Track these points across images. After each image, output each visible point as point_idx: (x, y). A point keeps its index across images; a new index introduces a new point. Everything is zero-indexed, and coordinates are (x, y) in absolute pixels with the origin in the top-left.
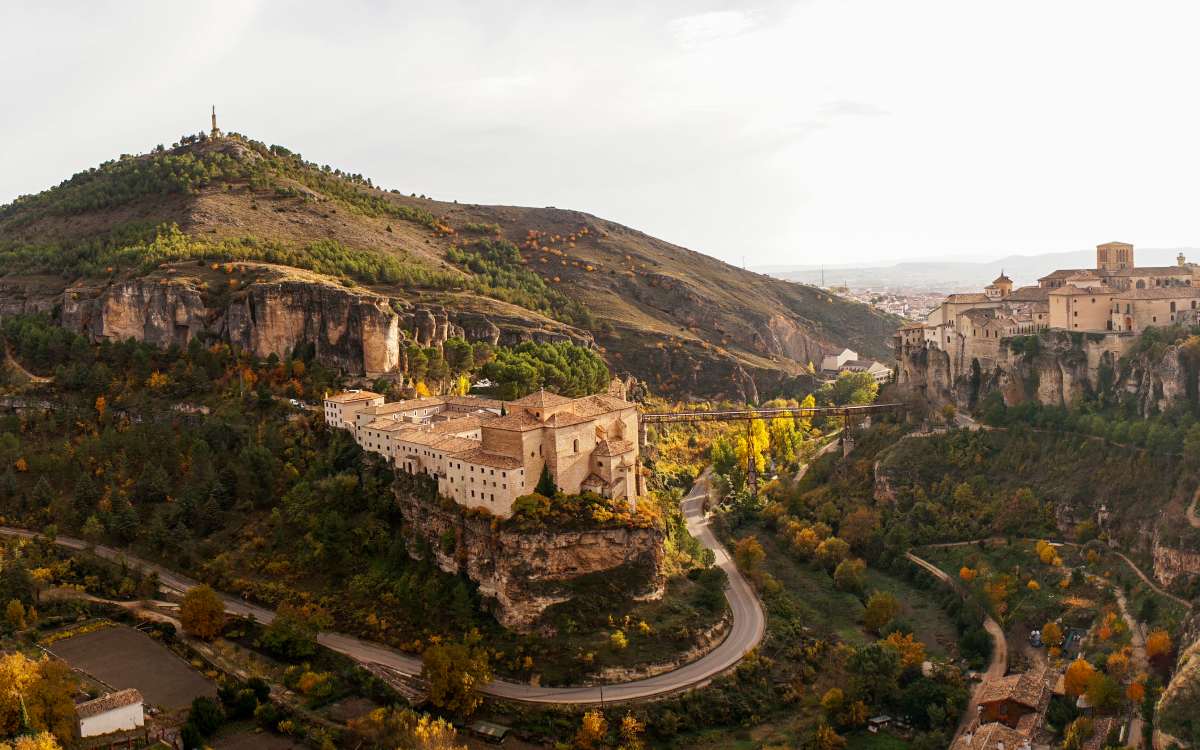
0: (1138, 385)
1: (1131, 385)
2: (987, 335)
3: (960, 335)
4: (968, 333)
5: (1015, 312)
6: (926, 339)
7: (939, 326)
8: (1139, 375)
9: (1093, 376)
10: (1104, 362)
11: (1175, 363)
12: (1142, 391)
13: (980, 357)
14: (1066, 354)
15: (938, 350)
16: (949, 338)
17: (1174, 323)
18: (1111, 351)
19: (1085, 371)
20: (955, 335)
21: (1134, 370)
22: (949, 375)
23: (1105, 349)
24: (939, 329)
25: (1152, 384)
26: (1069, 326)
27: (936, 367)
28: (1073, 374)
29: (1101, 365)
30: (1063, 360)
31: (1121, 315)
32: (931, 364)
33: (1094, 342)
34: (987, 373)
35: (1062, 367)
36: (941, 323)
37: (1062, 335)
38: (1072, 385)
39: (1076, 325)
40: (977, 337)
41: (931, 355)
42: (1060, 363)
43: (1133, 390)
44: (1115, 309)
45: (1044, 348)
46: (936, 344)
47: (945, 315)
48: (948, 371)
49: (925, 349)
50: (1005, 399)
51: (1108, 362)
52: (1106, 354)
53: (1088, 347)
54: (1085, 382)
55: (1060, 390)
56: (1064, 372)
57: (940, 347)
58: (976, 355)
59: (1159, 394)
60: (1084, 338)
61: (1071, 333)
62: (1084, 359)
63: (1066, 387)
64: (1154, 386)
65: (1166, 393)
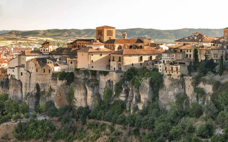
0: (127, 96)
1: (122, 97)
2: (44, 72)
3: (28, 71)
4: (33, 71)
5: (58, 60)
6: (8, 74)
7: (17, 67)
8: (127, 92)
9: (102, 92)
10: (108, 85)
11: (148, 86)
12: (129, 100)
13: (40, 83)
14: (89, 81)
15: (16, 79)
16: (22, 73)
17: (142, 67)
18: (111, 80)
19: (98, 89)
20: (25, 72)
21: (124, 89)
22: (22, 92)
23: (108, 79)
24: (16, 68)
25: (134, 96)
26: (89, 68)
27: (14, 88)
28: (93, 91)
29: (106, 87)
30: (88, 84)
31: (115, 62)
32: (11, 87)
33: (103, 75)
34: (44, 91)
35: (87, 87)
36: (18, 65)
37: (86, 72)
38: (92, 96)
39: (92, 67)
40: (38, 73)
41: (11, 82)
42: (86, 85)
43: (123, 99)
44: (112, 59)
45: (77, 78)
46: (14, 76)
47: (19, 61)
48: (21, 90)
49: (8, 79)
50: (55, 103)
51: (110, 85)
52: (109, 81)
53: (100, 78)
54: (98, 95)
55: (86, 99)
56: (88, 90)
57: (16, 77)
58: (38, 82)
59: (138, 100)
60: (98, 73)
61: (91, 71)
62: (97, 84)
63: (89, 97)
64: (136, 97)
65: (142, 100)
